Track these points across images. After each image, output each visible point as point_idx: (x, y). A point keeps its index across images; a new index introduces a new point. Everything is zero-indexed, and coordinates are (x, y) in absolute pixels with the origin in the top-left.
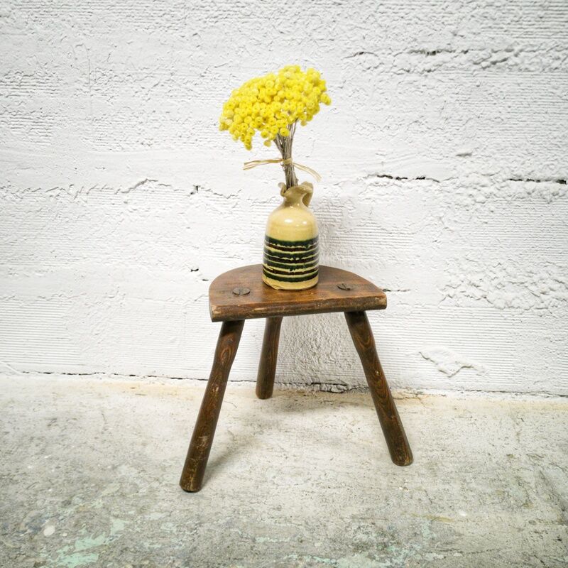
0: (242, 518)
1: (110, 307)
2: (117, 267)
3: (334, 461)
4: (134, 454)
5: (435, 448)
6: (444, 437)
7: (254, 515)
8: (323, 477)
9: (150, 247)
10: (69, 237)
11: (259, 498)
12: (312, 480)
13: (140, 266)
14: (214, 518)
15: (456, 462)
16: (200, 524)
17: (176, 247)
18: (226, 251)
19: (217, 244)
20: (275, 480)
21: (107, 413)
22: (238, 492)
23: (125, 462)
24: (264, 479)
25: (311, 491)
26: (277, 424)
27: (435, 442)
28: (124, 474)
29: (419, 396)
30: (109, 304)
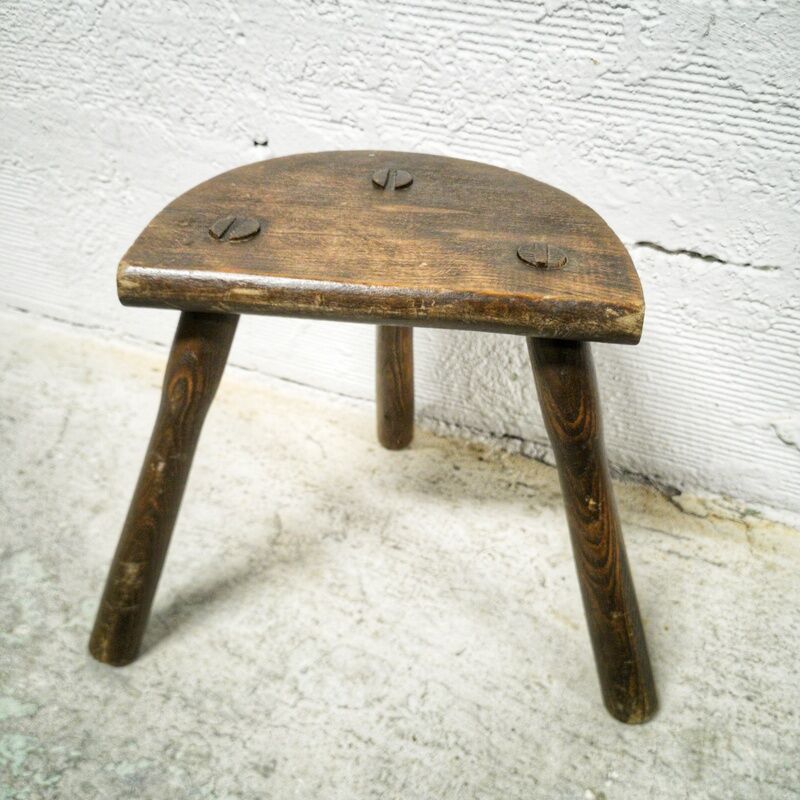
0: (172, 774)
1: (104, 201)
2: (106, 114)
3: (461, 659)
4: (63, 530)
5: (730, 685)
6: (768, 657)
7: (203, 774)
8: (414, 703)
9: (165, 75)
10: (12, 36)
11: (241, 724)
12: (386, 703)
13: (150, 119)
14: (115, 753)
15: (768, 747)
16: (75, 763)
17: (218, 82)
18: (325, 103)
19: (304, 83)
20: (303, 679)
21: (75, 419)
22: (206, 693)
23: (33, 546)
24: (279, 671)
25: (365, 738)
26: (386, 519)
27: (736, 668)
28: (13, 576)
29: (750, 519)
30: (102, 194)
